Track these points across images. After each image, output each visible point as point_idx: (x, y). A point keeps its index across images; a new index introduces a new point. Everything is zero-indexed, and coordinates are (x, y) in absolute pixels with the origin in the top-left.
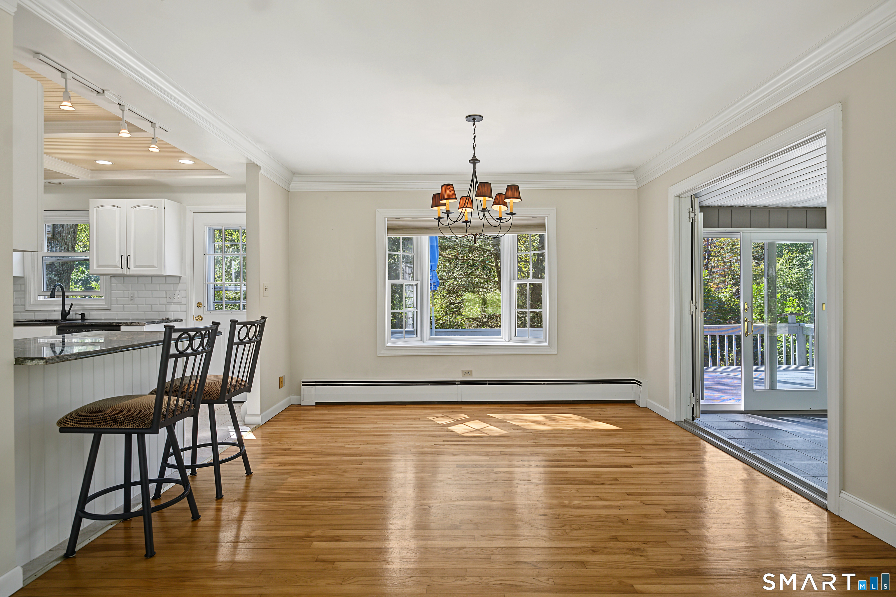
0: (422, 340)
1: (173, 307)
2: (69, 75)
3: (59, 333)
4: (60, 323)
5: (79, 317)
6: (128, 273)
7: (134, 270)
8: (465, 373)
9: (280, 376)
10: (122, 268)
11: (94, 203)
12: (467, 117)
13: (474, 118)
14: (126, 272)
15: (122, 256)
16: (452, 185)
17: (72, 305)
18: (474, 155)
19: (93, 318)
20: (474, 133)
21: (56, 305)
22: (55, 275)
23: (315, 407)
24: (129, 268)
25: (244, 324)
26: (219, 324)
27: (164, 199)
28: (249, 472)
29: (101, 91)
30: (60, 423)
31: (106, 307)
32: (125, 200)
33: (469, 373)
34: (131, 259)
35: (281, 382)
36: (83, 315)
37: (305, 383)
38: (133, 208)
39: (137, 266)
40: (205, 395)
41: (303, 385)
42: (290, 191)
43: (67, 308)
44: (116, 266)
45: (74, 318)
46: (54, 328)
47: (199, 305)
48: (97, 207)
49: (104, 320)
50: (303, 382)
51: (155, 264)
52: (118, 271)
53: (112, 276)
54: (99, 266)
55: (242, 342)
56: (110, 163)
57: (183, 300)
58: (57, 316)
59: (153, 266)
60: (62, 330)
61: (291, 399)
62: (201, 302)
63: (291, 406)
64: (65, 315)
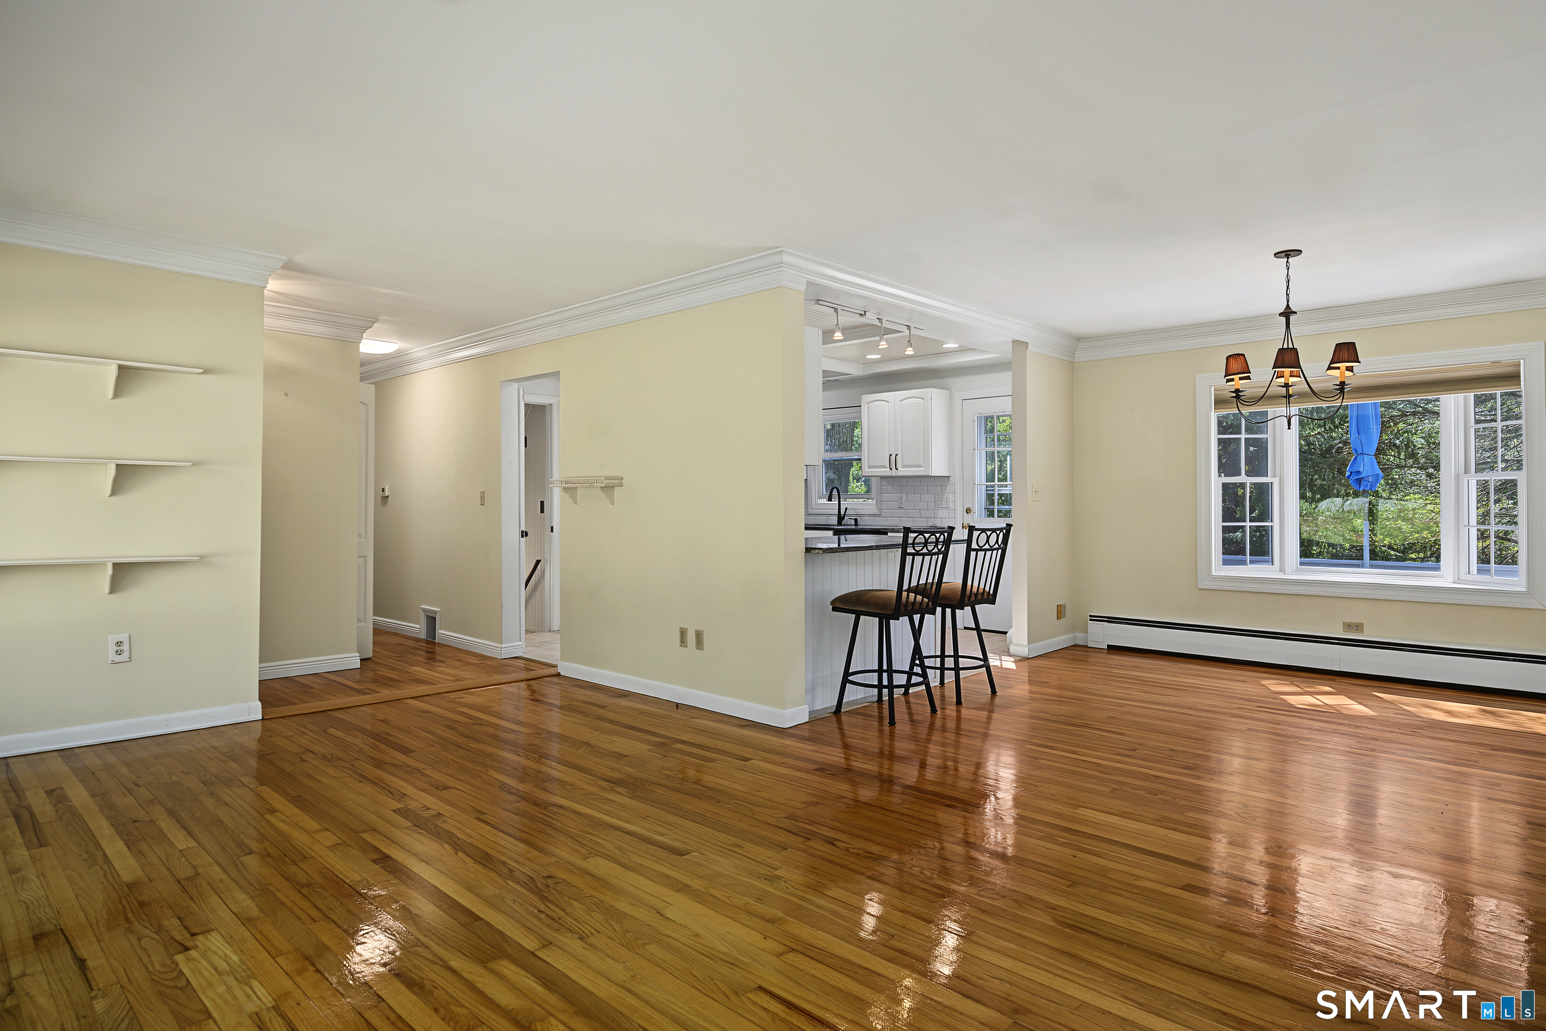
0: (1282, 570)
1: (941, 513)
2: (840, 308)
3: (834, 534)
4: (836, 527)
5: (853, 522)
6: (896, 474)
7: (902, 471)
8: (1348, 626)
9: (1059, 604)
10: (891, 469)
11: (866, 398)
12: (1275, 254)
13: (1288, 254)
14: (894, 473)
15: (891, 455)
16: (1243, 355)
17: (846, 508)
18: (1288, 305)
19: (865, 523)
20: (1288, 275)
21: (832, 509)
22: (834, 473)
23: (1106, 651)
24: (897, 469)
25: (983, 531)
26: (954, 528)
27: (929, 389)
28: (994, 692)
29: (863, 313)
30: (833, 603)
31: (876, 512)
32: (893, 393)
33: (1359, 627)
34: (899, 458)
35: (1061, 612)
36: (856, 520)
37: (1094, 618)
38: (901, 401)
39: (904, 466)
40: (945, 598)
41: (1091, 620)
42: (1075, 361)
43: (842, 512)
44: (885, 467)
45: (849, 522)
46: (831, 532)
47: (968, 511)
48: (868, 403)
49: (875, 526)
50: (1090, 616)
51: (922, 464)
52: (886, 472)
53: (882, 477)
54: (870, 467)
55: (981, 549)
56: (879, 356)
57: (951, 505)
58: (834, 520)
59: (920, 466)
60: (837, 532)
61: (1075, 637)
62: (971, 507)
63: (1076, 645)
64: (841, 519)
